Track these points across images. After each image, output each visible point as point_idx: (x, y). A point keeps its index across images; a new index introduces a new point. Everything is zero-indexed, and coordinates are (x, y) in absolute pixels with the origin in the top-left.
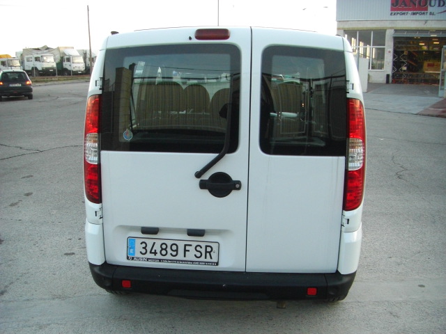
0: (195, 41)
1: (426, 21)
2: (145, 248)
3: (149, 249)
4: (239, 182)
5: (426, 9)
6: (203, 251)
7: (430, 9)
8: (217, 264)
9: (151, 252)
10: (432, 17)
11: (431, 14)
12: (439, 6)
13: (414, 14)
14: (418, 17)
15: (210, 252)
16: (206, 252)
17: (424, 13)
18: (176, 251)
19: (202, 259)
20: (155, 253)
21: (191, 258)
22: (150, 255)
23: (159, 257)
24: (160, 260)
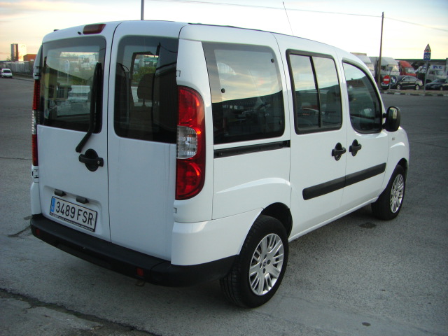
0: (83, 35)
2: (59, 207)
3: (61, 208)
4: (102, 160)
6: (87, 216)
8: (94, 230)
9: (61, 211)
15: (91, 219)
16: (89, 219)
18: (74, 213)
19: (86, 224)
20: (63, 213)
21: (80, 221)
22: (60, 214)
23: (64, 216)
24: (65, 219)
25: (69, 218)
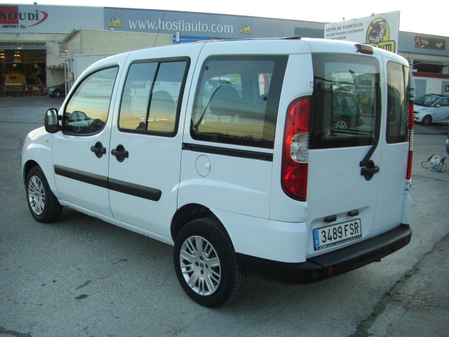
0: (359, 54)
1: (18, 34)
2: (324, 236)
3: (327, 236)
5: (17, 22)
6: (353, 227)
7: (21, 23)
8: (361, 236)
9: (329, 239)
10: (22, 30)
11: (22, 26)
12: (29, 19)
13: (5, 27)
14: (9, 30)
15: (357, 228)
16: (355, 228)
17: (15, 26)
18: (341, 233)
19: (354, 235)
20: (331, 239)
21: (349, 236)
22: (328, 242)
23: (333, 241)
24: (334, 244)
25: (338, 239)
